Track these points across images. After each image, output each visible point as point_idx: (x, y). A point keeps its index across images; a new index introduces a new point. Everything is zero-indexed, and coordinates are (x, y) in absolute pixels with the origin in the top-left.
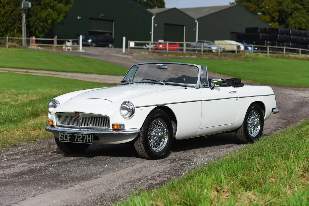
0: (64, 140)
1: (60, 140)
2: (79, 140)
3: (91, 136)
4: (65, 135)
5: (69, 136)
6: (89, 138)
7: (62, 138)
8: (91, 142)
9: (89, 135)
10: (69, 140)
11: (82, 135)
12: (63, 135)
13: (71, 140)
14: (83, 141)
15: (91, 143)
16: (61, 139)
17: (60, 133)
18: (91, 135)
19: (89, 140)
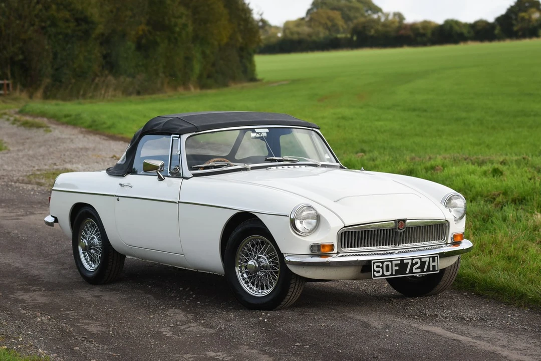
0: (383, 275)
1: (375, 276)
2: (416, 269)
3: (436, 258)
4: (386, 265)
5: (394, 265)
6: (434, 264)
7: (378, 272)
8: (436, 269)
9: (434, 258)
10: (394, 273)
11: (421, 260)
12: (381, 265)
13: (397, 272)
14: (422, 271)
15: (437, 271)
16: (376, 274)
17: (374, 263)
18: (437, 256)
19: (434, 266)
